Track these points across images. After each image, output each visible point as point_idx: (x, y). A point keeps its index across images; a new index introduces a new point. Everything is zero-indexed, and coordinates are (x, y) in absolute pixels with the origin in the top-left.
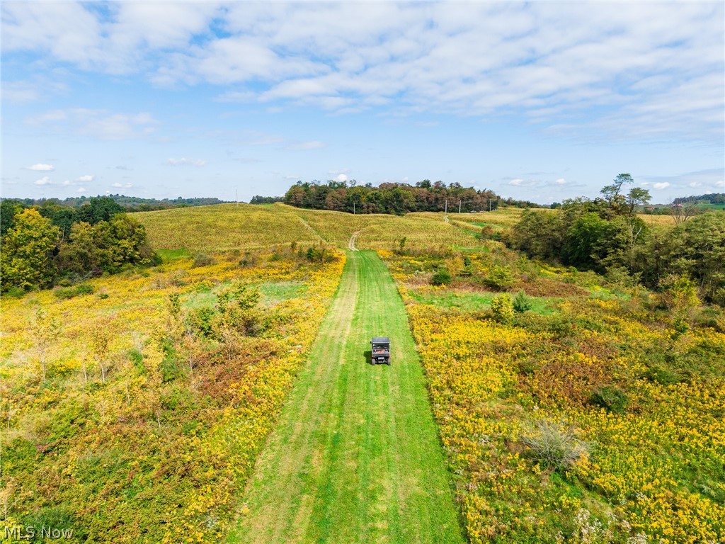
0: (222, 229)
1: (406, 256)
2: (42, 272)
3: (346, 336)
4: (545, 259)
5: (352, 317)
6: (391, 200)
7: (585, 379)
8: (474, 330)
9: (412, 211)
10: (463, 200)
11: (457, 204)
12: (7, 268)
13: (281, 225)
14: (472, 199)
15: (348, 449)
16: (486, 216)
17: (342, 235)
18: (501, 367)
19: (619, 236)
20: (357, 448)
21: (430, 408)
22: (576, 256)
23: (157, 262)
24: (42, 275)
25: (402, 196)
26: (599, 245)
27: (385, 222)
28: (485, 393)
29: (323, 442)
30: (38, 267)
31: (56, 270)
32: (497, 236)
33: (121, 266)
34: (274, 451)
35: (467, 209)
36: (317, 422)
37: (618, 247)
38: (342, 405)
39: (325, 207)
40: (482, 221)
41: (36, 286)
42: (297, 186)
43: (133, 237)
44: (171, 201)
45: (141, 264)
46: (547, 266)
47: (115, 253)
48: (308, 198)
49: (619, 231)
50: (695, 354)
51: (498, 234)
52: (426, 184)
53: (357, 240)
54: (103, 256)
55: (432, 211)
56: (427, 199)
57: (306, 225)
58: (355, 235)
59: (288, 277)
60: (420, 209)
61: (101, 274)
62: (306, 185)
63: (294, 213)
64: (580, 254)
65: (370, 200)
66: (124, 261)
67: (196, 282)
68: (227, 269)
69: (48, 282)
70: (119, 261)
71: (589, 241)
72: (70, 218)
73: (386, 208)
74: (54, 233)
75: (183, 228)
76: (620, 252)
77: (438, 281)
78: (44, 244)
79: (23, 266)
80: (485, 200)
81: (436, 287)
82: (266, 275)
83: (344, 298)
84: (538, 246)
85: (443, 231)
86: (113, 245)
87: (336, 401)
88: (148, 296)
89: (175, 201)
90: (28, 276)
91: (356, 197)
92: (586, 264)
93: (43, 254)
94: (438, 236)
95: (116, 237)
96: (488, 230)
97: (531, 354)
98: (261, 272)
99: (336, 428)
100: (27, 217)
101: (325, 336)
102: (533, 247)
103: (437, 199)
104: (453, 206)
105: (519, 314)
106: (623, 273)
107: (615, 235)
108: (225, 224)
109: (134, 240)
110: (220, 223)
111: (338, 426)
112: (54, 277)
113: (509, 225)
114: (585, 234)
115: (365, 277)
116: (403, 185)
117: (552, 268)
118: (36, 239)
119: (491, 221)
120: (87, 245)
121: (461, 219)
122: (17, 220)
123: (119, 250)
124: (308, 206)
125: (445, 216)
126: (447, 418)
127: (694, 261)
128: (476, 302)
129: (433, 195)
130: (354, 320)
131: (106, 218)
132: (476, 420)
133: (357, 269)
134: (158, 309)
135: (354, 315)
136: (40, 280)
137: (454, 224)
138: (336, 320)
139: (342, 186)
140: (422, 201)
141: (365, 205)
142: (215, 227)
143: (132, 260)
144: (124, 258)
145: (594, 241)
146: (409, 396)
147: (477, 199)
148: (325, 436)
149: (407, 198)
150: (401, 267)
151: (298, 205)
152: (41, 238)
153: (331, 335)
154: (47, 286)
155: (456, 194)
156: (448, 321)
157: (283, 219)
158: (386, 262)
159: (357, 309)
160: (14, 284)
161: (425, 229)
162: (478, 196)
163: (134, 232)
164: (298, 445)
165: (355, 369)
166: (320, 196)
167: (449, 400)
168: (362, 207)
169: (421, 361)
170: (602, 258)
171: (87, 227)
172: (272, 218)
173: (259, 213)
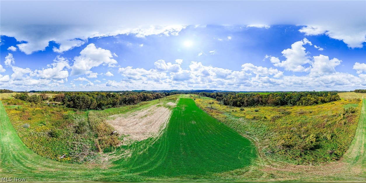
0: (347, 95)
3: (364, 113)
5: (364, 110)
7: (27, 117)
17: (361, 96)
18: (18, 116)
23: (340, 100)
33: (337, 100)
39: (359, 92)
43: (338, 97)
57: (357, 95)
59: (356, 103)
62: (357, 90)
63: (355, 93)
68: (348, 102)
80: (11, 91)
83: (363, 107)
91: (363, 91)
92: (23, 100)
93: (330, 99)
102: (18, 98)
105: (18, 109)
114: (23, 97)
117: (20, 100)
119: (12, 94)
120: (334, 98)
128: (14, 107)
133: (364, 102)
134: (342, 107)
137: (8, 95)
154: (330, 102)
155: (8, 91)
160: (327, 102)
161: (5, 95)
172: (353, 94)
173: (351, 93)
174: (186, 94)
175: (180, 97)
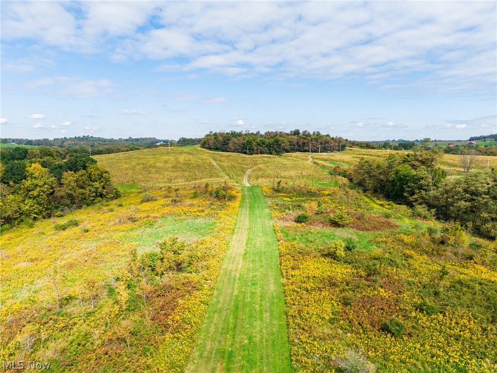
0: (160, 168)
1: (281, 193)
2: (44, 207)
3: (239, 269)
4: (374, 193)
5: (244, 252)
6: (273, 144)
7: (382, 309)
8: (319, 266)
9: (287, 152)
10: (321, 144)
11: (318, 146)
12: (22, 205)
13: (199, 165)
14: (328, 143)
15: (237, 363)
16: (337, 156)
17: (239, 172)
18: (332, 299)
19: (422, 182)
20: (242, 362)
21: (286, 331)
22: (394, 193)
23: (117, 196)
24: (44, 209)
25: (280, 142)
26: (409, 187)
27: (268, 162)
28: (320, 320)
29: (223, 357)
30: (41, 204)
31: (53, 205)
32: (343, 173)
33: (94, 200)
34: (194, 364)
35: (325, 150)
36: (220, 342)
37: (421, 189)
38: (235, 328)
39: (228, 150)
40: (334, 160)
41: (40, 217)
42: (209, 135)
43: (102, 180)
44: (124, 140)
45: (107, 198)
46: (375, 199)
47: (90, 191)
48: (216, 143)
49: (422, 178)
50: (453, 289)
51: (345, 171)
52: (296, 133)
53: (249, 177)
54: (83, 194)
55: (301, 151)
56: (297, 143)
57: (215, 165)
58: (248, 172)
59: (203, 214)
60: (293, 150)
61: (81, 206)
62: (215, 134)
63: (207, 156)
64: (397, 191)
65: (259, 144)
66: (96, 196)
67: (144, 218)
68: (163, 206)
69: (48, 214)
70: (93, 197)
71: (403, 184)
72: (61, 168)
73: (270, 150)
74: (51, 182)
75: (133, 168)
76: (423, 192)
77: (300, 220)
78: (46, 189)
79: (32, 204)
80: (337, 144)
81: (299, 225)
82: (189, 212)
83: (239, 234)
84: (370, 184)
85: (307, 169)
86: (89, 186)
87: (231, 325)
88: (114, 230)
89: (127, 140)
90: (35, 211)
91: (249, 142)
92: (401, 198)
93: (45, 196)
94: (303, 173)
95: (91, 180)
96: (337, 169)
97: (351, 289)
98: (186, 209)
99: (231, 346)
100: (34, 169)
101: (226, 269)
102: (366, 185)
103: (304, 143)
104: (315, 148)
105: (348, 252)
106: (424, 209)
107: (420, 181)
108: (161, 165)
109: (102, 182)
110: (158, 164)
111: (232, 345)
112: (52, 210)
113: (352, 163)
114: (400, 179)
115: (253, 214)
116: (281, 132)
117: (378, 202)
118: (40, 187)
119: (340, 161)
120: (73, 188)
121: (320, 159)
122: (28, 172)
123: (93, 190)
124: (217, 149)
125: (310, 156)
126: (296, 341)
127: (470, 203)
128: (323, 237)
129: (302, 141)
130: (244, 255)
131: (85, 167)
132: (313, 343)
133: (248, 205)
134: (121, 243)
135: (245, 250)
136: (43, 213)
137: (315, 163)
138: (233, 255)
139: (240, 135)
140: (294, 145)
141: (255, 148)
142: (155, 167)
143: (101, 195)
144: (96, 194)
145: (406, 184)
146: (275, 322)
147: (331, 143)
148: (224, 352)
149: (284, 143)
150: (277, 205)
151: (210, 149)
152: (44, 185)
153: (229, 269)
154: (47, 216)
155: (317, 140)
156: (303, 259)
157: (200, 161)
158: (267, 199)
159: (247, 244)
160: (27, 216)
161: (295, 167)
162: (332, 141)
163: (102, 176)
164: (208, 359)
165: (244, 299)
166: (224, 142)
167: (299, 325)
168: (253, 150)
169: (284, 293)
170: (411, 196)
171: (72, 174)
172: (193, 160)
173: (184, 156)
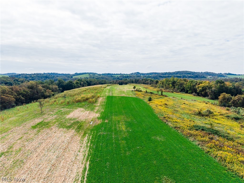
174: (121, 84)
175: (107, 94)
